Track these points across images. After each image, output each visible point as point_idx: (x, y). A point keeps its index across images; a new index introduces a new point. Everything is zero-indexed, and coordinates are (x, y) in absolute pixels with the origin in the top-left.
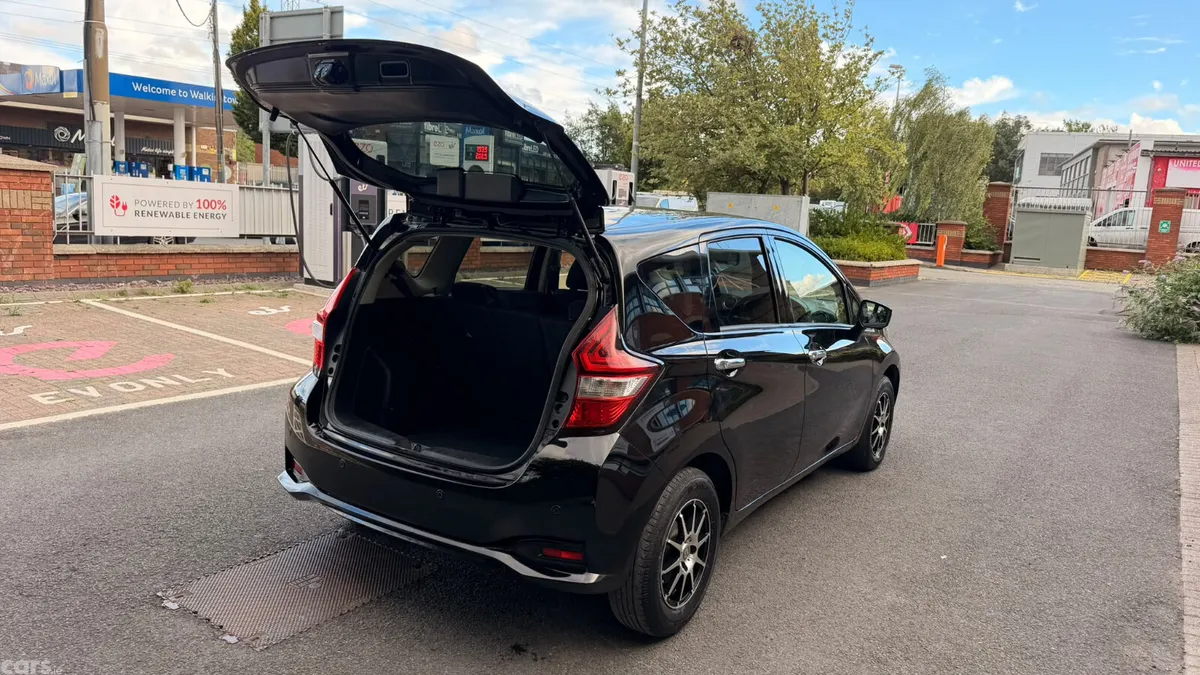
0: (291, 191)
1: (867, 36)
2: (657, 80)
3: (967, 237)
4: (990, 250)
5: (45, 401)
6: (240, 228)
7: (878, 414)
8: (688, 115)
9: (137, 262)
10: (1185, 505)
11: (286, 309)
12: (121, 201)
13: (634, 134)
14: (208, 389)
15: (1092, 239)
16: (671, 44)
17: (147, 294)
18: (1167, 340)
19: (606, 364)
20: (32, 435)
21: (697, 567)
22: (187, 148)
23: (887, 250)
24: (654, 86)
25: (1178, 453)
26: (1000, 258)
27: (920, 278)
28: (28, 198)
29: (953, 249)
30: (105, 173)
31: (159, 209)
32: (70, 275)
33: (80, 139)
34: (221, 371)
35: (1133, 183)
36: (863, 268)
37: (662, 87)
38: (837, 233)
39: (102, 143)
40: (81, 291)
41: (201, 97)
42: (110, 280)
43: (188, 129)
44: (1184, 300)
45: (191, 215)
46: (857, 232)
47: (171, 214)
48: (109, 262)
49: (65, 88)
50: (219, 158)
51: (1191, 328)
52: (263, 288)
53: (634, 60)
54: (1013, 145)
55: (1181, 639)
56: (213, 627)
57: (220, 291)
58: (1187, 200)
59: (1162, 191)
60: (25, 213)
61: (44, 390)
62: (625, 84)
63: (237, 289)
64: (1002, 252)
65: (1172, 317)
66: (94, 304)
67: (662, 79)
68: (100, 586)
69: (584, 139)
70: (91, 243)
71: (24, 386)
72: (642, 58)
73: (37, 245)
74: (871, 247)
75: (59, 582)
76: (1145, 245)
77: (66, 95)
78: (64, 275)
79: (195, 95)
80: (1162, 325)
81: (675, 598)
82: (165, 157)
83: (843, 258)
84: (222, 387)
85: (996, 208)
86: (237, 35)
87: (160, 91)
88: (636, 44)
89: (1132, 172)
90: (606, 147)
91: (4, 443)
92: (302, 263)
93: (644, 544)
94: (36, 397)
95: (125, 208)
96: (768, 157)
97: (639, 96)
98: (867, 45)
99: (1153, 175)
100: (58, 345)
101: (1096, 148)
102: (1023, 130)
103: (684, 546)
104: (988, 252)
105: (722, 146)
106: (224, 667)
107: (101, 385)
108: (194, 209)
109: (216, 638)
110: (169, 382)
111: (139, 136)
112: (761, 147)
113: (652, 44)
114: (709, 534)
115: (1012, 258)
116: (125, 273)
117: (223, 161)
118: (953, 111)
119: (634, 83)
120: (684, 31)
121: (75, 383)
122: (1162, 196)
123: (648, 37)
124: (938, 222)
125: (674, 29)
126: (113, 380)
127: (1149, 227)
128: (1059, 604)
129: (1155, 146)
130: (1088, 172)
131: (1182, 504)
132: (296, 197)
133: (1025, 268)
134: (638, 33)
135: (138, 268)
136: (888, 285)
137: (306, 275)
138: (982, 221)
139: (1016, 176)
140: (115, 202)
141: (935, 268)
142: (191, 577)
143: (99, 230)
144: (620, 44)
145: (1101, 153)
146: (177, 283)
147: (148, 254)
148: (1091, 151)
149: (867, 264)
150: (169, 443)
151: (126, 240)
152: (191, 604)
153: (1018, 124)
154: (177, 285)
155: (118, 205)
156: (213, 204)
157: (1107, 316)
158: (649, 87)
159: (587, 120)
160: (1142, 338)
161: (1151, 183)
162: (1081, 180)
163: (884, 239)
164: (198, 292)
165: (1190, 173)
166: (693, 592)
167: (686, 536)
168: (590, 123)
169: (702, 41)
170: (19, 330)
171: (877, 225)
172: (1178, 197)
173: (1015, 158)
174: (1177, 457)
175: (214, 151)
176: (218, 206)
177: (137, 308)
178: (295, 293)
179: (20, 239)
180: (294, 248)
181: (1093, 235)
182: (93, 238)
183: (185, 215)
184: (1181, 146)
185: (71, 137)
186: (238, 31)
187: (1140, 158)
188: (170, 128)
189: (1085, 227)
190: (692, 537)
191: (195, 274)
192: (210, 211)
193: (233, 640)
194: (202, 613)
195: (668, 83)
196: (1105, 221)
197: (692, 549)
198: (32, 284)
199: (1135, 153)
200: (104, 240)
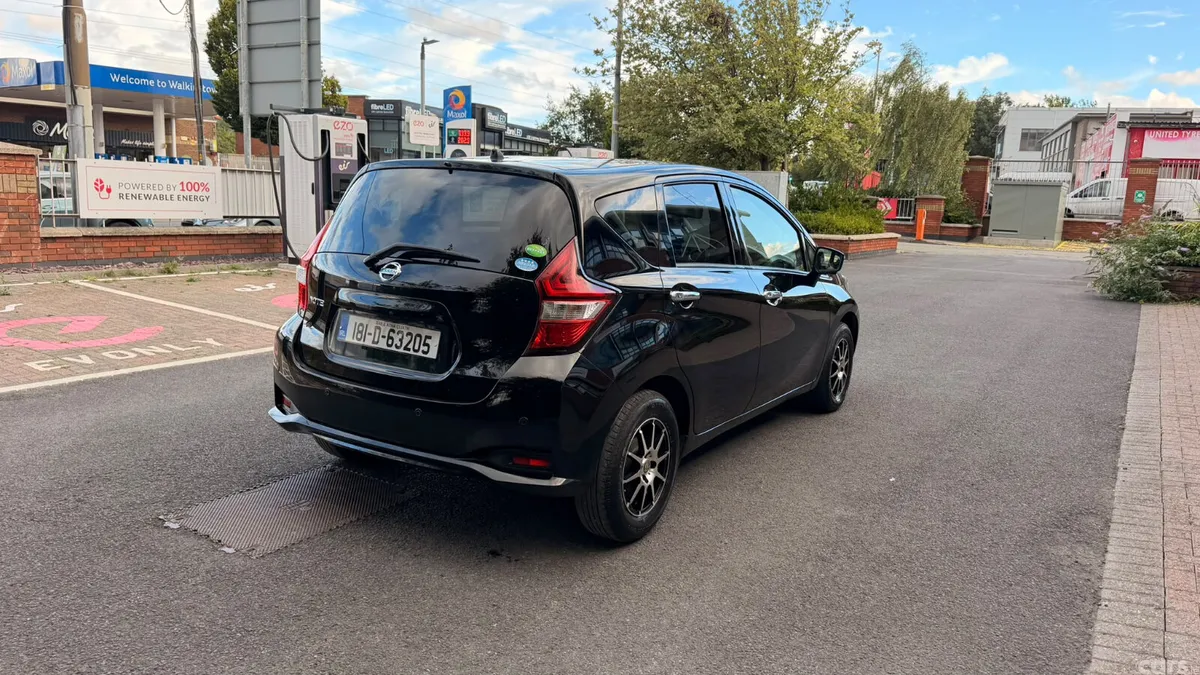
0: (273, 173)
1: (847, 12)
2: (635, 59)
3: (945, 211)
4: (968, 223)
5: (40, 368)
6: (224, 211)
7: (837, 359)
8: (666, 93)
9: (123, 244)
10: (1126, 436)
11: (271, 286)
12: (106, 184)
13: (614, 113)
14: (199, 356)
15: (1069, 211)
16: (649, 22)
17: (133, 275)
18: (1133, 301)
19: (566, 289)
20: (31, 397)
21: (656, 480)
22: (167, 139)
23: (865, 223)
24: (633, 64)
25: (1127, 395)
26: (979, 231)
27: (898, 251)
28: (13, 182)
29: (933, 223)
30: (88, 156)
31: (143, 192)
32: (56, 258)
33: (59, 132)
34: (210, 341)
35: (1110, 155)
36: (841, 241)
37: (640, 65)
38: (815, 208)
39: (84, 127)
40: (68, 273)
41: (180, 87)
42: (96, 262)
43: (168, 120)
44: (1149, 260)
45: (175, 197)
46: (836, 207)
47: (155, 197)
48: (96, 245)
49: (42, 79)
50: (200, 147)
51: (1155, 288)
52: (247, 268)
53: (612, 39)
54: (994, 121)
55: (1106, 540)
56: (212, 541)
57: (204, 271)
58: (1161, 170)
59: (1137, 162)
60: (11, 196)
61: (38, 359)
62: (603, 63)
63: (222, 269)
64: (981, 225)
65: (1137, 278)
66: (82, 284)
67: (640, 57)
68: (106, 513)
69: (567, 123)
70: (76, 226)
71: (20, 356)
72: (619, 36)
73: (24, 228)
74: (849, 221)
75: (68, 510)
76: (1121, 215)
77: (43, 87)
78: (51, 258)
79: (173, 85)
80: (1127, 286)
81: (636, 507)
82: (145, 149)
83: (822, 232)
84: (212, 354)
85: (974, 182)
86: (213, 24)
87: (138, 81)
88: (613, 23)
89: (1109, 145)
90: (589, 131)
91: (5, 403)
92: (286, 243)
93: (606, 455)
94: (33, 365)
95: (109, 191)
96: (746, 134)
97: (618, 75)
98: (847, 20)
99: (1130, 146)
100: (50, 319)
101: (1075, 122)
102: (1004, 106)
103: (644, 461)
104: (967, 226)
105: (700, 124)
106: (223, 571)
107: (93, 354)
108: (178, 192)
109: (215, 549)
110: (160, 350)
111: (118, 128)
112: (739, 123)
113: (629, 22)
114: (669, 452)
115: (990, 231)
116: (112, 255)
117: (204, 151)
118: (931, 87)
119: (613, 62)
120: (661, 10)
121: (69, 352)
122: (1137, 167)
123: (625, 16)
124: (918, 196)
125: (650, 8)
126: (105, 349)
127: (1124, 197)
128: (996, 515)
129: (1131, 118)
130: (1067, 146)
131: (1125, 436)
132: (278, 179)
133: (1001, 240)
134: (615, 11)
135: (122, 250)
136: (865, 258)
137: (290, 255)
138: (960, 195)
139: (998, 152)
140: (99, 185)
141: (914, 242)
142: (189, 504)
143: (84, 214)
144: (598, 23)
145: (1081, 127)
146: (162, 264)
147: (133, 236)
148: (1071, 124)
149: (845, 237)
150: (162, 401)
151: (111, 223)
152: (190, 524)
153: (999, 101)
154: (163, 266)
155: (102, 188)
156: (196, 186)
157: (1078, 281)
158: (627, 66)
159: (568, 104)
160: (1109, 300)
161: (1128, 154)
162: (1061, 154)
163: (862, 213)
164: (184, 272)
165: (1166, 144)
166: (654, 504)
167: (646, 451)
168: (572, 108)
169: (679, 19)
170: (10, 308)
171: (857, 200)
172: (1152, 167)
173: (996, 133)
174: (1126, 398)
175: (194, 143)
176: (201, 188)
177: (124, 287)
178: (279, 273)
179: (6, 222)
180: (278, 229)
181: (1070, 207)
182: (78, 220)
183: (169, 197)
184: (1158, 118)
185: (50, 131)
186: (214, 19)
187: (1117, 130)
188: (150, 120)
189: (1061, 198)
190: (652, 453)
191: (180, 256)
192: (193, 193)
193: (231, 551)
194: (201, 531)
195: (645, 61)
196: (1082, 192)
197: (653, 465)
198: (22, 266)
199: (1112, 125)
200: (90, 223)
